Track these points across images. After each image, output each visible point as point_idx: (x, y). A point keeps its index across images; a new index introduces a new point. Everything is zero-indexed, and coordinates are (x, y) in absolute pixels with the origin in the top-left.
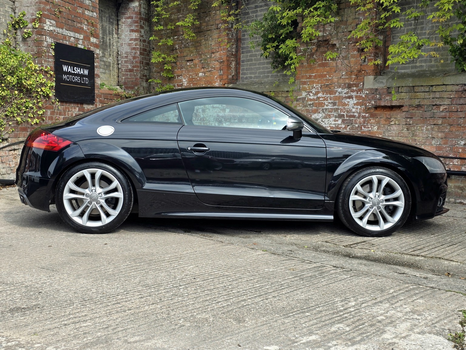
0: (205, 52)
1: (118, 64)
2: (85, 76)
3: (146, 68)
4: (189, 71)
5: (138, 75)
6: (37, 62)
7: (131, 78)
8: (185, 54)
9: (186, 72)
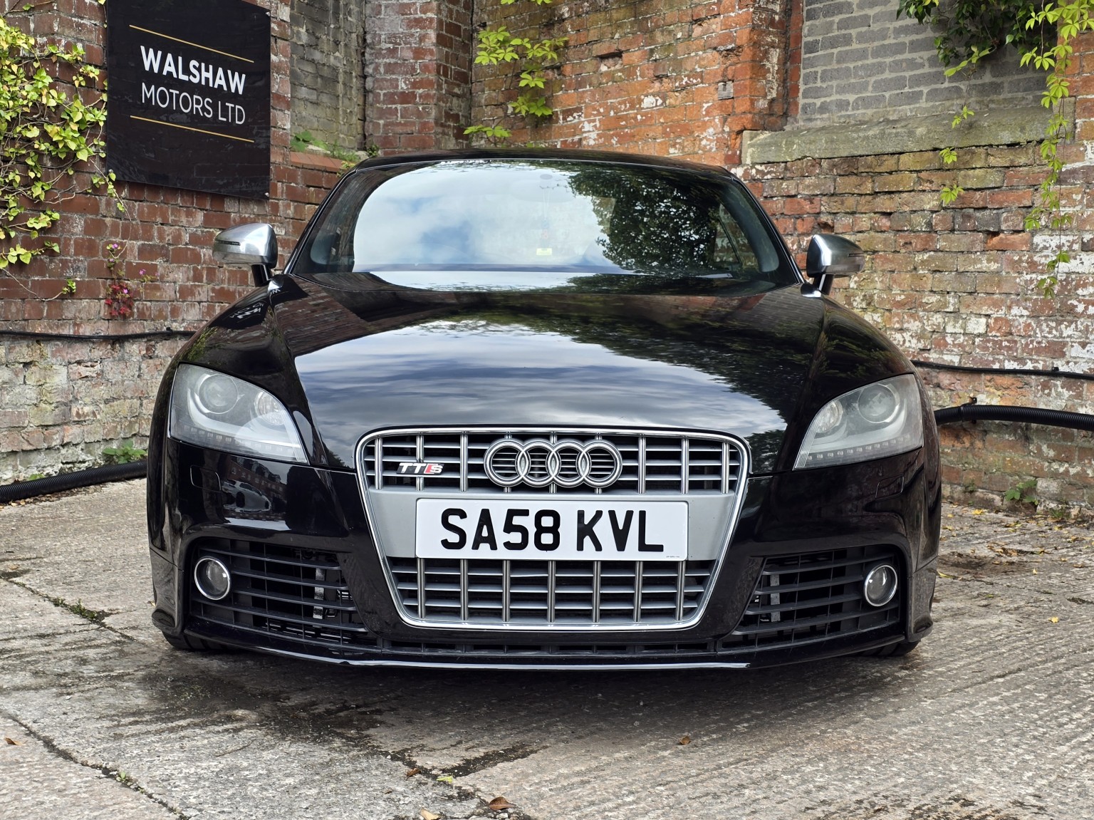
0: (668, 20)
1: (365, 77)
2: (234, 97)
3: (456, 90)
4: (606, 94)
5: (429, 114)
6: (32, 26)
7: (405, 124)
8: (593, 35)
9: (593, 95)
